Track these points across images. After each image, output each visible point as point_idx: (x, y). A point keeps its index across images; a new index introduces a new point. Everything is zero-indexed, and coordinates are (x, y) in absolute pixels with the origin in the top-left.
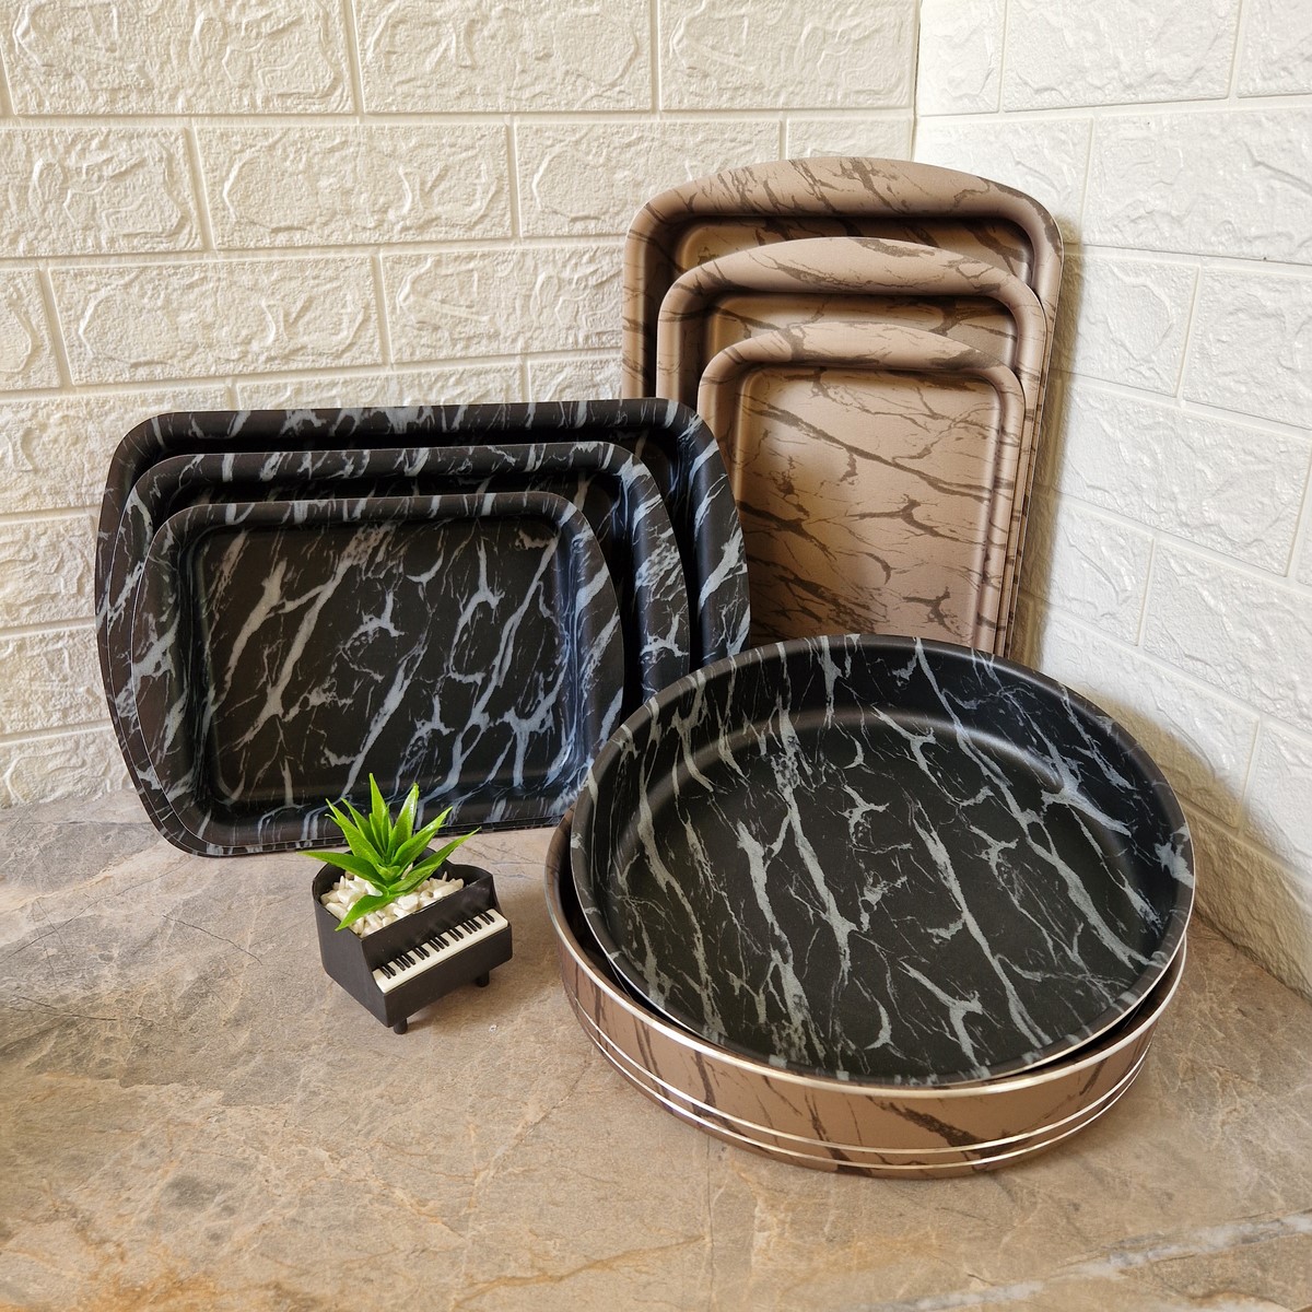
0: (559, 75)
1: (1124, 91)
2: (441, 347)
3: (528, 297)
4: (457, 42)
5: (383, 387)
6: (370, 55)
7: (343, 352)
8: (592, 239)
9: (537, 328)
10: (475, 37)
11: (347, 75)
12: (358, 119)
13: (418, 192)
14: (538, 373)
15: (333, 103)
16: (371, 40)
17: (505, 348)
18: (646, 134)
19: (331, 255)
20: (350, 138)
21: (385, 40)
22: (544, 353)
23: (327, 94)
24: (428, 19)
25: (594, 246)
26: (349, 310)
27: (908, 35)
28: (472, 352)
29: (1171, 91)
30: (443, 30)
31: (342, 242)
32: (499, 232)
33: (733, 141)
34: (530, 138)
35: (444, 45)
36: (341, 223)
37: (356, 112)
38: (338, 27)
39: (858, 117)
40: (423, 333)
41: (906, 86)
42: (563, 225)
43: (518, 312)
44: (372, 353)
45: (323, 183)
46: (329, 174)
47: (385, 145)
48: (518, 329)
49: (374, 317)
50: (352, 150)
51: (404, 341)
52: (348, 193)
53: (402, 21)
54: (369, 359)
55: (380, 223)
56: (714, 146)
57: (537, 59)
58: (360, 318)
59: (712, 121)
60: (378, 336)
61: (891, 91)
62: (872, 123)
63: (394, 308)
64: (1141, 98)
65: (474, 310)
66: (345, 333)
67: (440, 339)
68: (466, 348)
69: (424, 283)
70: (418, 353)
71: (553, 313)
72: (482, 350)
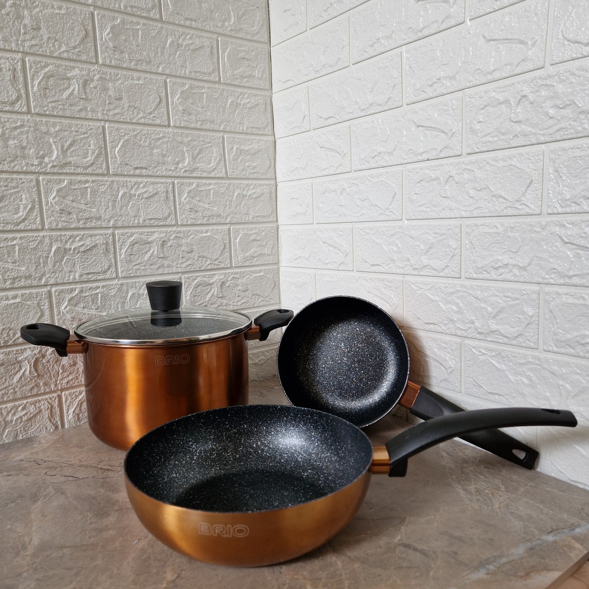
0: (126, 106)
1: (361, 112)
2: (72, 222)
3: (115, 201)
4: (78, 88)
5: (41, 241)
6: (35, 88)
7: (20, 223)
8: (144, 178)
9: (120, 216)
10: (87, 87)
11: (24, 96)
12: (29, 116)
13: (60, 150)
14: (121, 236)
15: (17, 107)
16: (36, 82)
17: (104, 224)
18: (166, 135)
19: (15, 176)
20: (25, 124)
21: (43, 83)
22: (123, 227)
23: (13, 103)
24: (64, 77)
25: (145, 180)
26: (24, 203)
27: (269, 107)
28: (88, 225)
29: (380, 109)
30: (71, 82)
31: (20, 170)
32: (100, 171)
33: (203, 141)
34: (113, 132)
35: (72, 88)
36: (20, 161)
37: (29, 112)
38: (20, 74)
39: (253, 137)
40: (63, 215)
41: (270, 127)
42: (130, 170)
43: (110, 208)
44: (36, 224)
45: (11, 142)
46: (14, 139)
47: (44, 129)
48: (110, 215)
49: (37, 206)
50: (26, 129)
51: (52, 218)
52: (24, 148)
53: (52, 76)
54: (34, 227)
55: (40, 164)
56: (195, 143)
57: (115, 99)
58: (29, 206)
59: (194, 132)
60: (39, 215)
61: (265, 128)
62: (259, 140)
63: (48, 203)
64: (368, 113)
65: (88, 206)
66: (21, 213)
67: (71, 219)
68: (85, 223)
69: (63, 192)
70: (60, 224)
71: (127, 209)
72: (93, 224)
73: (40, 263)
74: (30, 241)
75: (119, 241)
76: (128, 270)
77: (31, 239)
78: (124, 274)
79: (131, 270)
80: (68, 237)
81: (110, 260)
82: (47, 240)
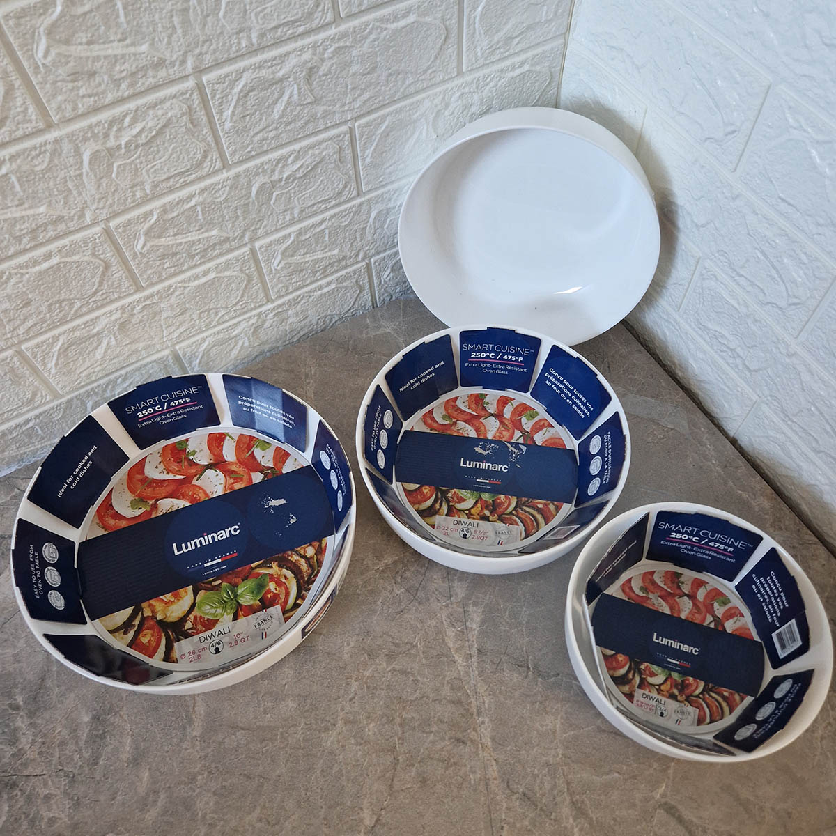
2: (104, 92)
3: (186, 10)
5: (55, 150)
9: (205, 42)
14: (217, 86)
17: (174, 72)
22: (218, 64)
28: (140, 87)
40: (80, 83)
43: (179, 31)
44: (30, 121)
48: (183, 49)
49: (17, 83)
51: (60, 98)
54: (29, 128)
60: (29, 101)
63: (37, 67)
65: (128, 42)
67: (100, 84)
68: (132, 85)
69: (61, 29)
70: (80, 106)
71: (218, 20)
72: (150, 81)
73: (69, 190)
74: (33, 158)
75: (213, 98)
76: (243, 147)
77: (33, 153)
78: (237, 157)
79: (249, 144)
80: (106, 125)
81: (204, 140)
82: (66, 146)
